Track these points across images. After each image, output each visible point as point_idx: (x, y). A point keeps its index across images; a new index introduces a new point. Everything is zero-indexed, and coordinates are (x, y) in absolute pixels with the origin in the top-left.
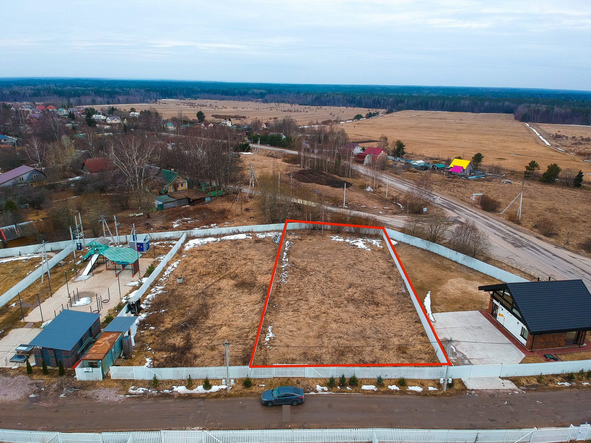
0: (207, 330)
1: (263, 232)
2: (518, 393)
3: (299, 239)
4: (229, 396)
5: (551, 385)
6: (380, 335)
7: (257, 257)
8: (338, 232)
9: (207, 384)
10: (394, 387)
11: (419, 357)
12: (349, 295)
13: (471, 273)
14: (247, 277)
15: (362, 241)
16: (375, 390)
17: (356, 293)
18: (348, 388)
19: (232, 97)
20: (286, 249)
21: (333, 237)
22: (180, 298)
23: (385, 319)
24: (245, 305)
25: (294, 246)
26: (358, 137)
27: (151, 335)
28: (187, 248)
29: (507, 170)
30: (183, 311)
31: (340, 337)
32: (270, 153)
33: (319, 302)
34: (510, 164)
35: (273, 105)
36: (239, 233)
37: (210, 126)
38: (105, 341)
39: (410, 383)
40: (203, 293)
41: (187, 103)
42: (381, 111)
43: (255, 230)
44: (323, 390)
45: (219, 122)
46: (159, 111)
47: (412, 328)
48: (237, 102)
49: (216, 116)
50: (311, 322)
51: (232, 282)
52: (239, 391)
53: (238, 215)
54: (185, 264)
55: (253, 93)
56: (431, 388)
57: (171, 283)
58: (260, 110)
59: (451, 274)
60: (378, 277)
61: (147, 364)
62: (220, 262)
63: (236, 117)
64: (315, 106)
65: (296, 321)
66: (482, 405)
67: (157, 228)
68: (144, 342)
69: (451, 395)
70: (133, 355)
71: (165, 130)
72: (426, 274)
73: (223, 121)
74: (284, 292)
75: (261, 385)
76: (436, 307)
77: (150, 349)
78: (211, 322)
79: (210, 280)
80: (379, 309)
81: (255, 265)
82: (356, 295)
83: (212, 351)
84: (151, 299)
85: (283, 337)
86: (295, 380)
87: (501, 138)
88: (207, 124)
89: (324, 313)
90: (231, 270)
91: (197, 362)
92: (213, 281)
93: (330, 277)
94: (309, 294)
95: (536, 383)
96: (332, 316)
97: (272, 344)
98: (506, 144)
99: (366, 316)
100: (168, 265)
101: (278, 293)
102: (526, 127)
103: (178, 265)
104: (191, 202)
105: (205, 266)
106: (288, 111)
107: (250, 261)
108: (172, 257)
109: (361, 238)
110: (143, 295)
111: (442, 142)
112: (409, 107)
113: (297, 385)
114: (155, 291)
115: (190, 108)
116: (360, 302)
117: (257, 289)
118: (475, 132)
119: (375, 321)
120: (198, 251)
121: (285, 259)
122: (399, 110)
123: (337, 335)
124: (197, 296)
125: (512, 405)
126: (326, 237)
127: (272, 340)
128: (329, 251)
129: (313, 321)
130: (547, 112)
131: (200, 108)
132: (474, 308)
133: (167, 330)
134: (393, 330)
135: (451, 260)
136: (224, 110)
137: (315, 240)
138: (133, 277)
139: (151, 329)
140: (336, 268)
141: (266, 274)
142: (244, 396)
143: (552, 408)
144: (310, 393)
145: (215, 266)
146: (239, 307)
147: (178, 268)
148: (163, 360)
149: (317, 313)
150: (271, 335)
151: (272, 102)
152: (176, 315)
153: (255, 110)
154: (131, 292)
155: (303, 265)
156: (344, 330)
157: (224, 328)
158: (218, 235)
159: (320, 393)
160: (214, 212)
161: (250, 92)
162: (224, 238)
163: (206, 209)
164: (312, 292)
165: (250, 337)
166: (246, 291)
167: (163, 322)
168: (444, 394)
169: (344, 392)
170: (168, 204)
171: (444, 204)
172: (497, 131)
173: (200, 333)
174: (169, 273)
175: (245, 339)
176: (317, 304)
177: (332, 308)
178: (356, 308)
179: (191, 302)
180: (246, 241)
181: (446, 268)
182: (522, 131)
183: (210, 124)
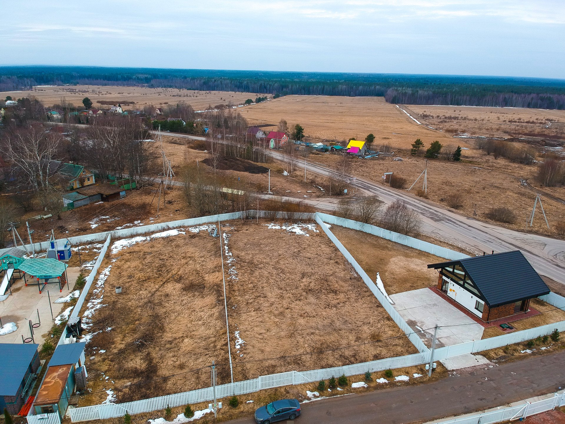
0: (168, 346)
1: (195, 226)
2: (492, 367)
3: (235, 231)
4: (217, 420)
5: (516, 354)
6: (349, 325)
7: (197, 254)
8: (272, 219)
9: (189, 412)
10: (382, 381)
11: (394, 344)
12: (305, 286)
13: (407, 250)
14: (193, 278)
15: (298, 226)
16: (366, 387)
17: (311, 282)
18: (338, 389)
19: (115, 82)
20: (225, 242)
21: (268, 225)
22: (126, 311)
23: (347, 307)
24: (201, 310)
25: (233, 239)
26: (255, 122)
27: (104, 360)
28: (115, 251)
29: (394, 149)
30: (132, 326)
31: (312, 333)
32: (172, 139)
33: (278, 296)
34: (395, 142)
35: (160, 89)
36: (169, 229)
37: (99, 112)
38: (54, 378)
39: (395, 373)
40: (150, 302)
41: (66, 89)
42: (269, 96)
43: (186, 225)
44: (315, 396)
45: (107, 108)
46: (39, 99)
47: (376, 313)
48: (121, 87)
49: (102, 103)
50: (277, 320)
51: (179, 286)
52: (227, 413)
53: (161, 209)
54: (119, 270)
55: (138, 78)
56: (416, 376)
57: (109, 294)
58: (147, 95)
59: (390, 253)
60: (327, 263)
61: (110, 398)
62: (157, 263)
63: (125, 103)
64: (203, 90)
65: (261, 322)
66: (468, 385)
67: (72, 230)
68: (98, 370)
69: (437, 380)
70: (89, 389)
71: (50, 118)
72: (368, 255)
73: (112, 108)
74: (239, 290)
75: (249, 402)
76: (390, 289)
77: (107, 378)
78: (169, 335)
79: (153, 286)
80: (338, 297)
81: (198, 263)
82: (312, 285)
83: (182, 370)
84: (90, 316)
85: (254, 342)
86: (283, 390)
87: (379, 119)
88: (95, 111)
89: (288, 308)
90: (173, 271)
91: (168, 386)
92: (157, 287)
93: (281, 269)
94: (265, 289)
95: (504, 354)
96: (297, 311)
97: (245, 351)
98: (385, 125)
99: (328, 306)
100: (99, 273)
101: (233, 293)
102: (396, 109)
103: (110, 271)
104: (105, 198)
105: (142, 270)
106: (177, 96)
107: (191, 259)
108: (100, 263)
109: (296, 224)
110: (80, 312)
111: (331, 124)
112: (294, 92)
113: (287, 395)
114: (92, 305)
115: (70, 95)
116: (319, 292)
117: (208, 290)
118: (355, 114)
119: (340, 310)
120: (128, 253)
121: (228, 253)
122: (285, 95)
123: (308, 331)
124: (143, 306)
125: (492, 380)
126: (262, 226)
127: (244, 347)
128: (270, 241)
129: (279, 319)
130: (413, 94)
131: (82, 94)
132: (423, 286)
133: (122, 352)
134: (359, 318)
135: (385, 239)
136: (108, 96)
137: (251, 230)
138: (61, 292)
139: (101, 353)
140: (283, 258)
141: (213, 272)
142: (234, 418)
143: (527, 377)
144: (304, 402)
145: (153, 269)
146: (196, 314)
147: (112, 275)
148: (127, 389)
149: (281, 310)
150: (240, 341)
151: (158, 87)
152: (127, 332)
153: (142, 95)
154: (63, 310)
155: (248, 258)
156: (313, 324)
157: (186, 340)
158: (145, 233)
159: (314, 400)
160: (133, 207)
161: (134, 77)
162: (153, 236)
163: (124, 204)
164: (267, 286)
165: (218, 347)
166: (197, 293)
167: (113, 343)
168: (430, 380)
169: (337, 394)
170: (79, 202)
171: (358, 184)
172: (373, 113)
173: (160, 350)
174: (103, 282)
175: (213, 349)
176: (277, 300)
177: (293, 302)
178: (316, 298)
179: (140, 315)
180: (179, 237)
181: (384, 248)
182: (395, 112)
183: (99, 111)
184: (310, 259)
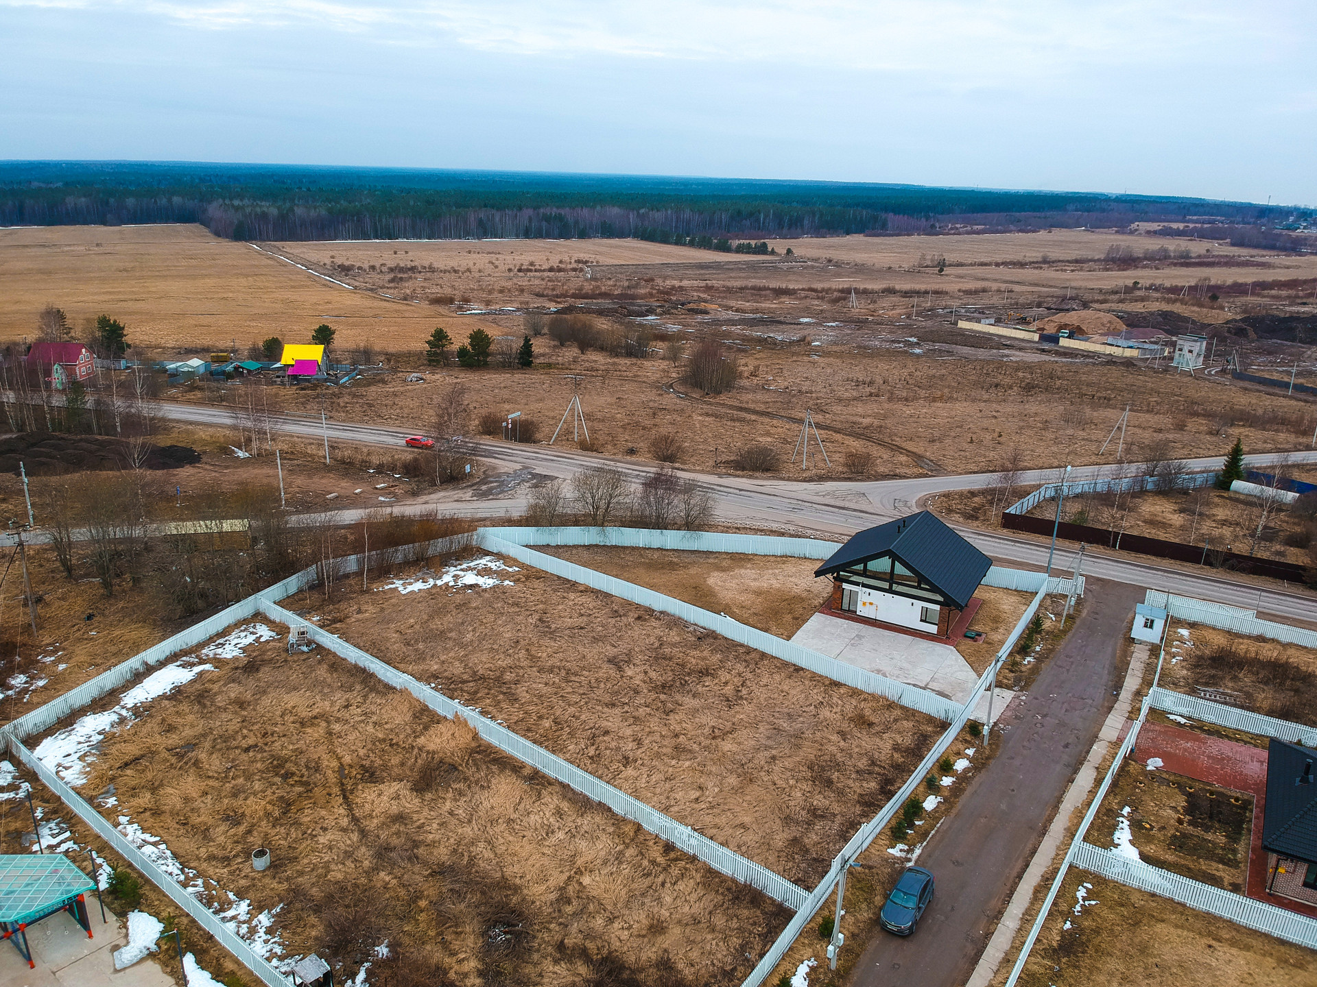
0: (569, 909)
2: (1024, 697)
4: (844, 972)
5: (1024, 669)
7: (325, 705)
8: (384, 571)
10: (948, 781)
12: (644, 682)
15: (463, 570)
16: (942, 801)
17: (646, 672)
18: (917, 823)
21: (392, 586)
23: (759, 691)
28: (73, 778)
30: (423, 915)
31: (773, 758)
33: (629, 721)
36: (149, 670)
39: (949, 763)
40: (385, 849)
43: (192, 644)
44: (907, 852)
47: (807, 682)
50: (688, 763)
51: (393, 788)
59: (692, 571)
60: (624, 626)
65: (668, 779)
69: (998, 746)
79: (329, 816)
80: (723, 680)
81: (357, 723)
82: (654, 675)
89: (676, 735)
90: (325, 763)
92: (341, 811)
93: (557, 667)
94: (583, 718)
95: (1013, 675)
96: (696, 733)
99: (730, 701)
102: (255, 252)
107: (327, 721)
109: (449, 566)
113: (874, 871)
116: (682, 684)
119: (755, 701)
120: (122, 767)
123: (761, 757)
124: (382, 865)
126: (383, 592)
128: (450, 619)
129: (687, 760)
130: (283, 217)
132: (808, 613)
137: (370, 608)
138: (91, 937)
140: (530, 644)
141: (426, 729)
149: (668, 742)
155: (458, 669)
156: (752, 743)
159: (913, 858)
162: (130, 701)
164: (580, 712)
165: (661, 860)
166: (458, 785)
168: (992, 750)
169: (927, 832)
173: (563, 925)
175: (660, 869)
176: (635, 727)
177: (667, 719)
178: (694, 697)
180: (211, 681)
181: (672, 565)
182: (259, 262)
184: (582, 628)
